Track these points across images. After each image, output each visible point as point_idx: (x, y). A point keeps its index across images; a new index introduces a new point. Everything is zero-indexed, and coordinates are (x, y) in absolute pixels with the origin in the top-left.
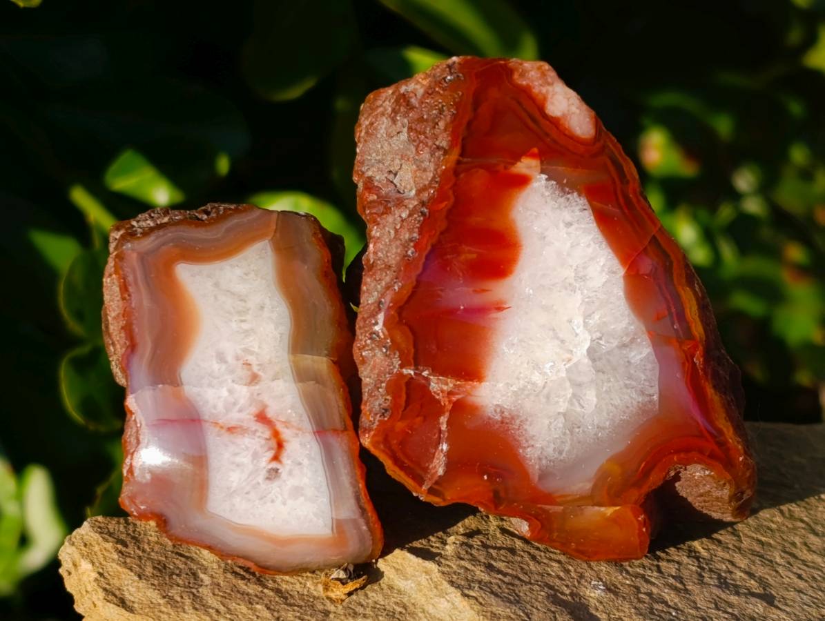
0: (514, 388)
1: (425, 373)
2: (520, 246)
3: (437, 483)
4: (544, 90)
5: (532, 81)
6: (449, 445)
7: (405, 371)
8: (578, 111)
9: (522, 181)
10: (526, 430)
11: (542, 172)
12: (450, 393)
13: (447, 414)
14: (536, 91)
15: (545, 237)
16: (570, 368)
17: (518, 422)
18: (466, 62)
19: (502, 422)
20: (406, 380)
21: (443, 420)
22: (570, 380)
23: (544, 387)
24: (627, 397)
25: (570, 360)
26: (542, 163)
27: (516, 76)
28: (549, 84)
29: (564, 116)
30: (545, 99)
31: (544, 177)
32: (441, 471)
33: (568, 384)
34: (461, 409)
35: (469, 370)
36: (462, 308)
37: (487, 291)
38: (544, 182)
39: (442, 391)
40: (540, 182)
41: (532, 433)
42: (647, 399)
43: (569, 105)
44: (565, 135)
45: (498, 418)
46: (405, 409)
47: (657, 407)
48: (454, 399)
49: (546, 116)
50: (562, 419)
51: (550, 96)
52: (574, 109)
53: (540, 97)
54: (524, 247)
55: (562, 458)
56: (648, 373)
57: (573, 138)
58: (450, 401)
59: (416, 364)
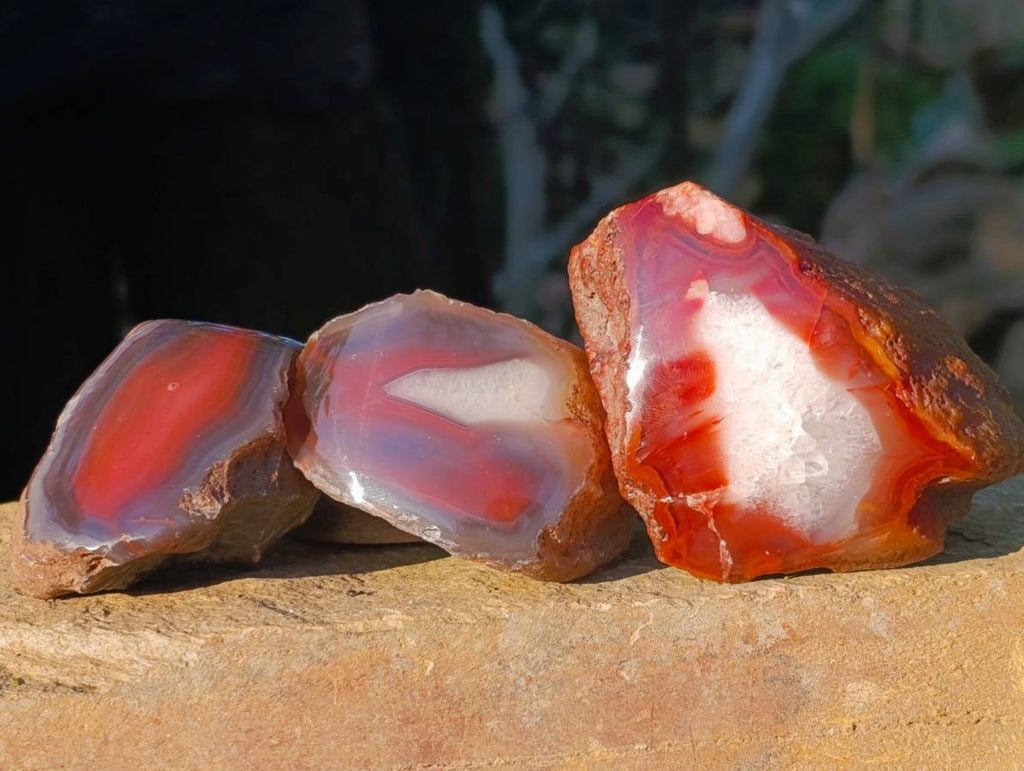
0: (756, 479)
1: (681, 496)
2: (713, 363)
3: (732, 570)
4: (692, 212)
5: (680, 208)
6: (725, 540)
7: (664, 500)
8: (726, 219)
9: (697, 305)
10: (781, 507)
11: (711, 290)
12: (707, 503)
13: (712, 521)
14: (685, 216)
15: (731, 346)
16: (794, 445)
17: (771, 503)
18: (621, 213)
19: (759, 509)
20: (667, 506)
21: (711, 524)
22: (799, 455)
23: (779, 469)
24: (851, 450)
25: (791, 439)
26: (708, 281)
27: (665, 209)
28: (695, 204)
29: (715, 228)
30: (695, 221)
31: (713, 293)
32: (730, 561)
33: (798, 459)
34: (721, 511)
35: (715, 480)
36: (685, 434)
37: (699, 412)
38: (714, 298)
39: (699, 504)
40: (712, 300)
41: (787, 507)
42: (869, 444)
43: (717, 217)
44: (722, 246)
45: (755, 507)
46: (677, 527)
47: (881, 447)
48: (712, 506)
49: (700, 237)
50: (805, 488)
51: (698, 216)
52: (723, 218)
53: (691, 220)
54: (717, 363)
55: (821, 516)
56: (862, 423)
57: (728, 246)
58: (709, 509)
59: (670, 492)
